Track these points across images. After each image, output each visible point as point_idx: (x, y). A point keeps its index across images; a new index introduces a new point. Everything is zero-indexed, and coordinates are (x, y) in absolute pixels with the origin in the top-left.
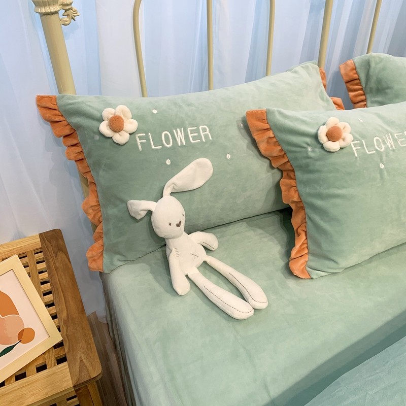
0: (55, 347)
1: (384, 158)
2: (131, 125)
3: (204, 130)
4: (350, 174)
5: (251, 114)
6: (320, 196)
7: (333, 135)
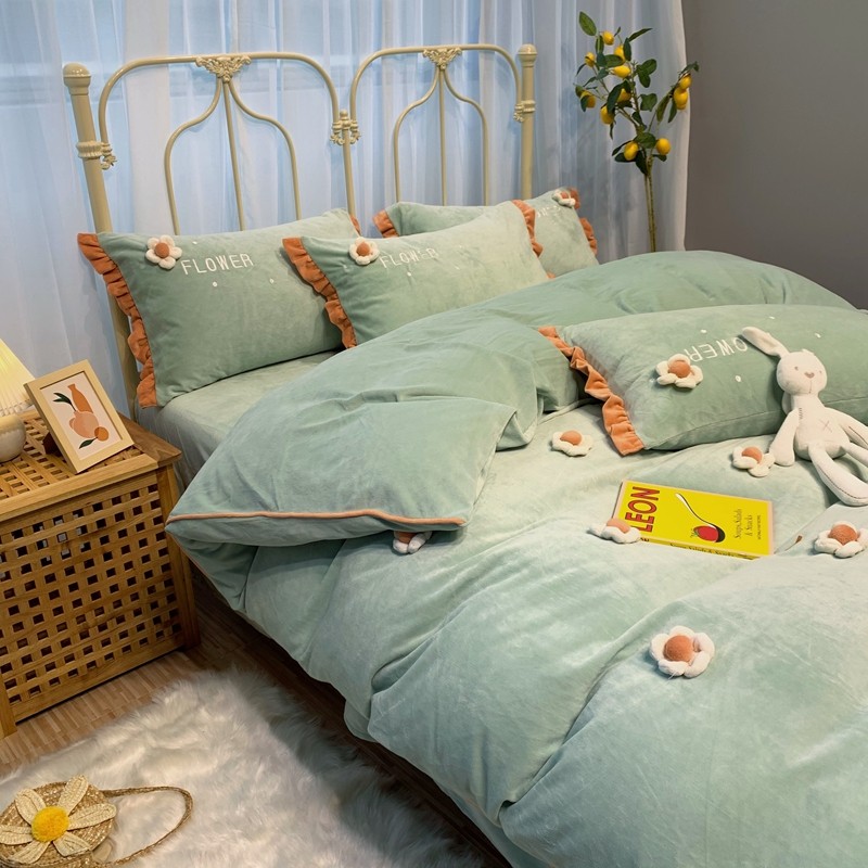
0: (127, 449)
1: (410, 268)
2: (176, 252)
3: (245, 258)
4: (381, 282)
5: (287, 242)
6: (361, 306)
7: (362, 251)
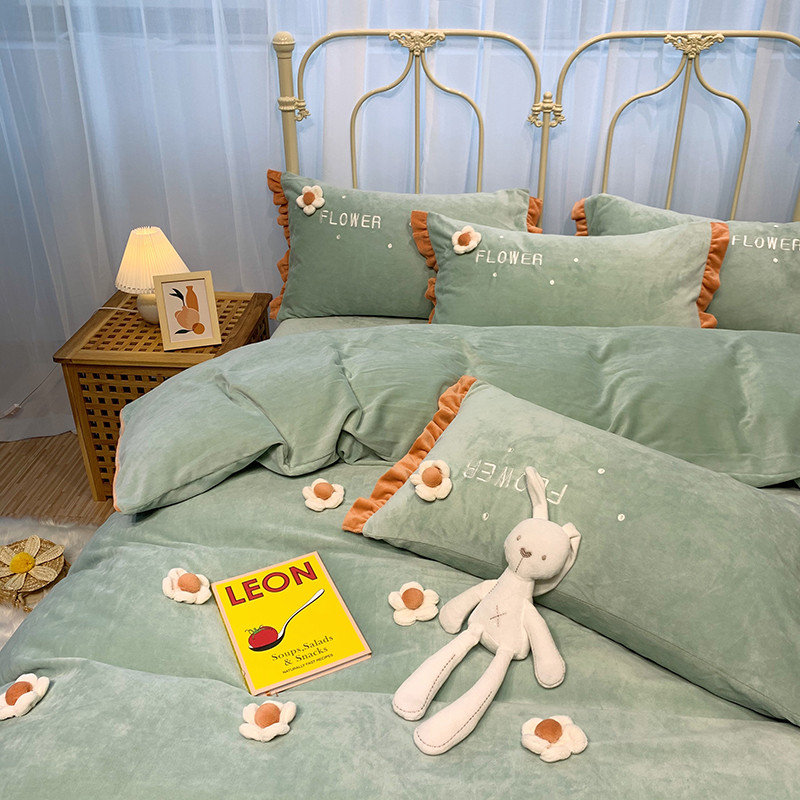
1: (499, 268)
2: (319, 201)
3: (377, 219)
4: (465, 274)
5: (415, 215)
7: (463, 241)
